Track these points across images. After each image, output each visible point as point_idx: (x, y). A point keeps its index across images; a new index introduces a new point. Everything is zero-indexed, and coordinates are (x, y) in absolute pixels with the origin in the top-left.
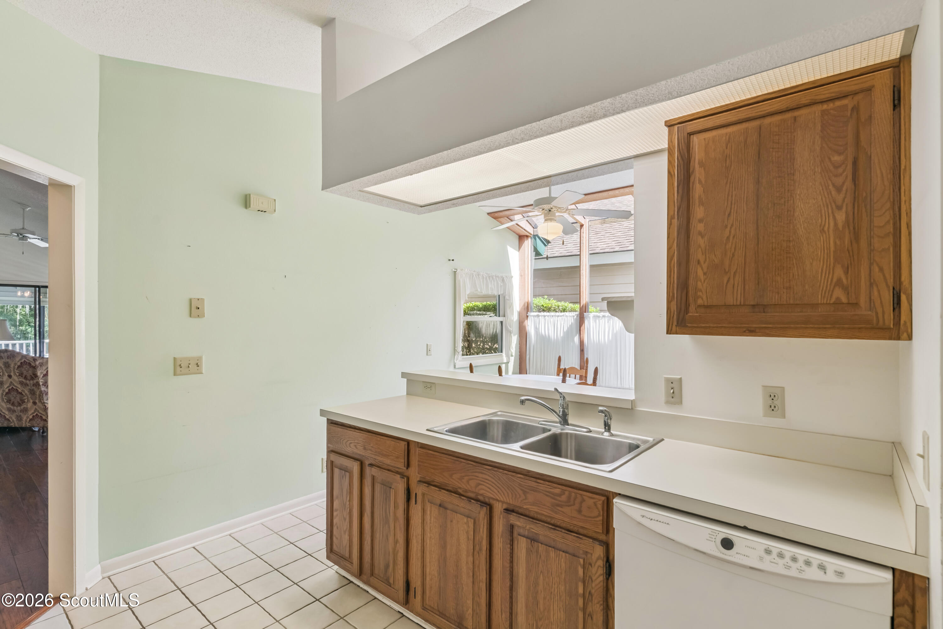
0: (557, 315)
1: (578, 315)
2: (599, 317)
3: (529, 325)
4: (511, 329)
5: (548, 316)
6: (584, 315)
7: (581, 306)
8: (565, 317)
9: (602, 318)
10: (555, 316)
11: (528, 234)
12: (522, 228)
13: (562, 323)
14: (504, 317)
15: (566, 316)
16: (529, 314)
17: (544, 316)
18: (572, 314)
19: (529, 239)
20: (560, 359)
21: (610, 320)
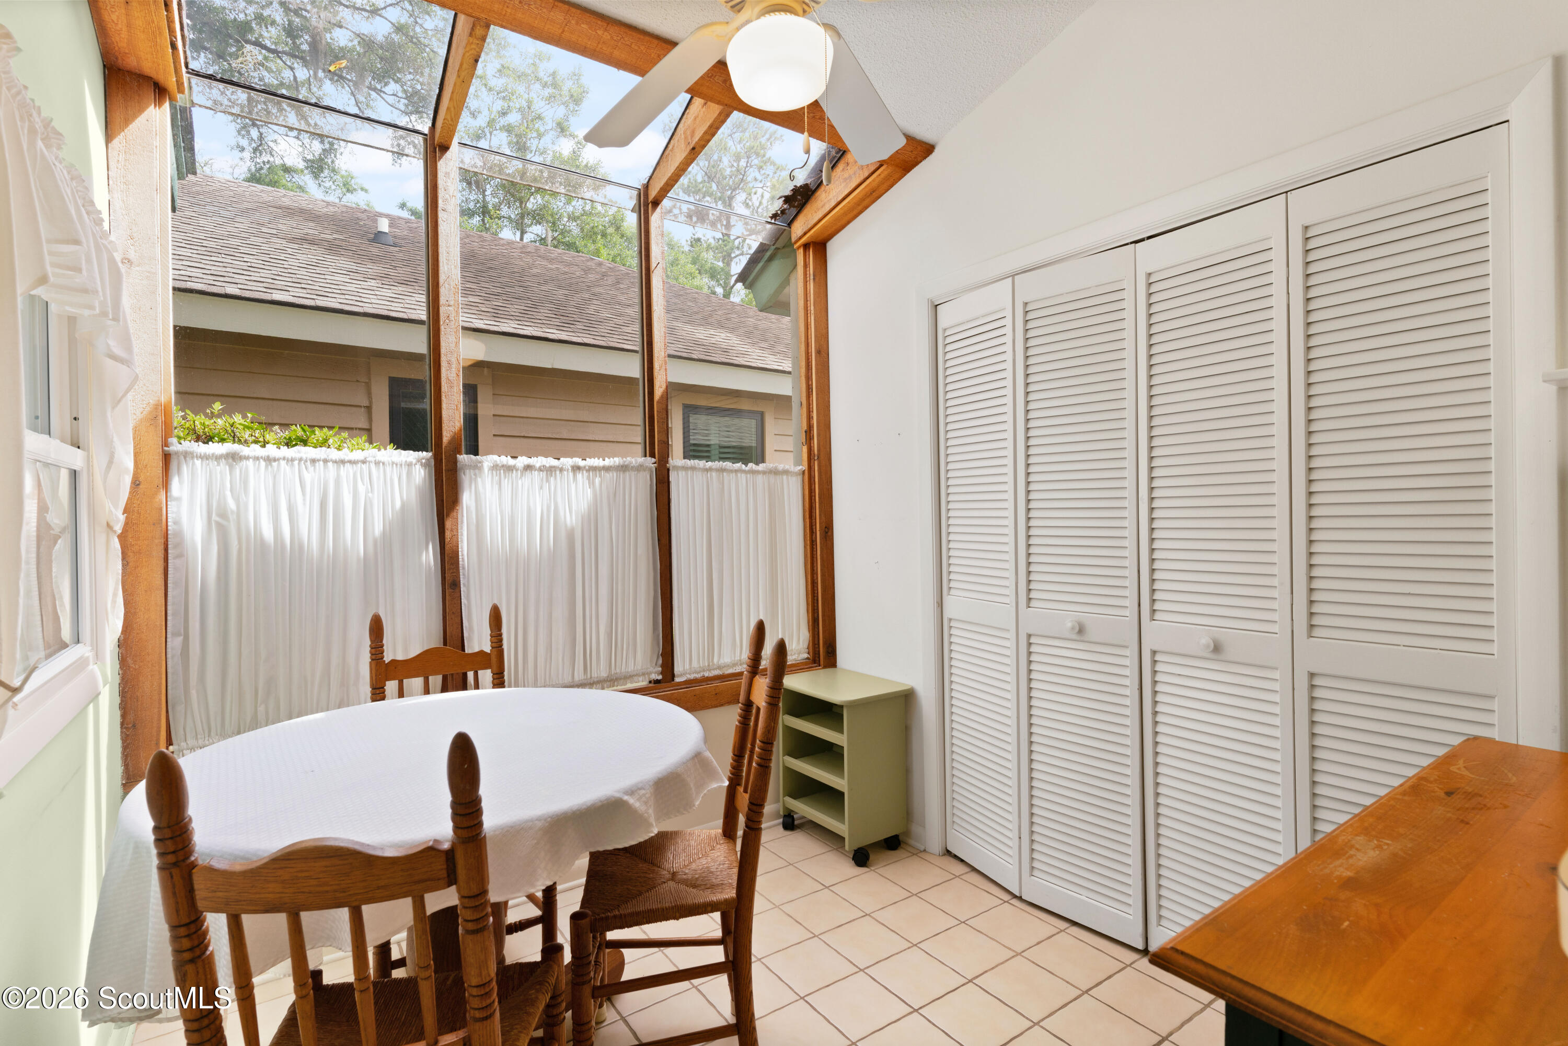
1: (428, 460)
4: (120, 516)
6: (455, 461)
11: (171, 81)
14: (81, 446)
16: (179, 445)
19: (168, 112)
20: (377, 629)
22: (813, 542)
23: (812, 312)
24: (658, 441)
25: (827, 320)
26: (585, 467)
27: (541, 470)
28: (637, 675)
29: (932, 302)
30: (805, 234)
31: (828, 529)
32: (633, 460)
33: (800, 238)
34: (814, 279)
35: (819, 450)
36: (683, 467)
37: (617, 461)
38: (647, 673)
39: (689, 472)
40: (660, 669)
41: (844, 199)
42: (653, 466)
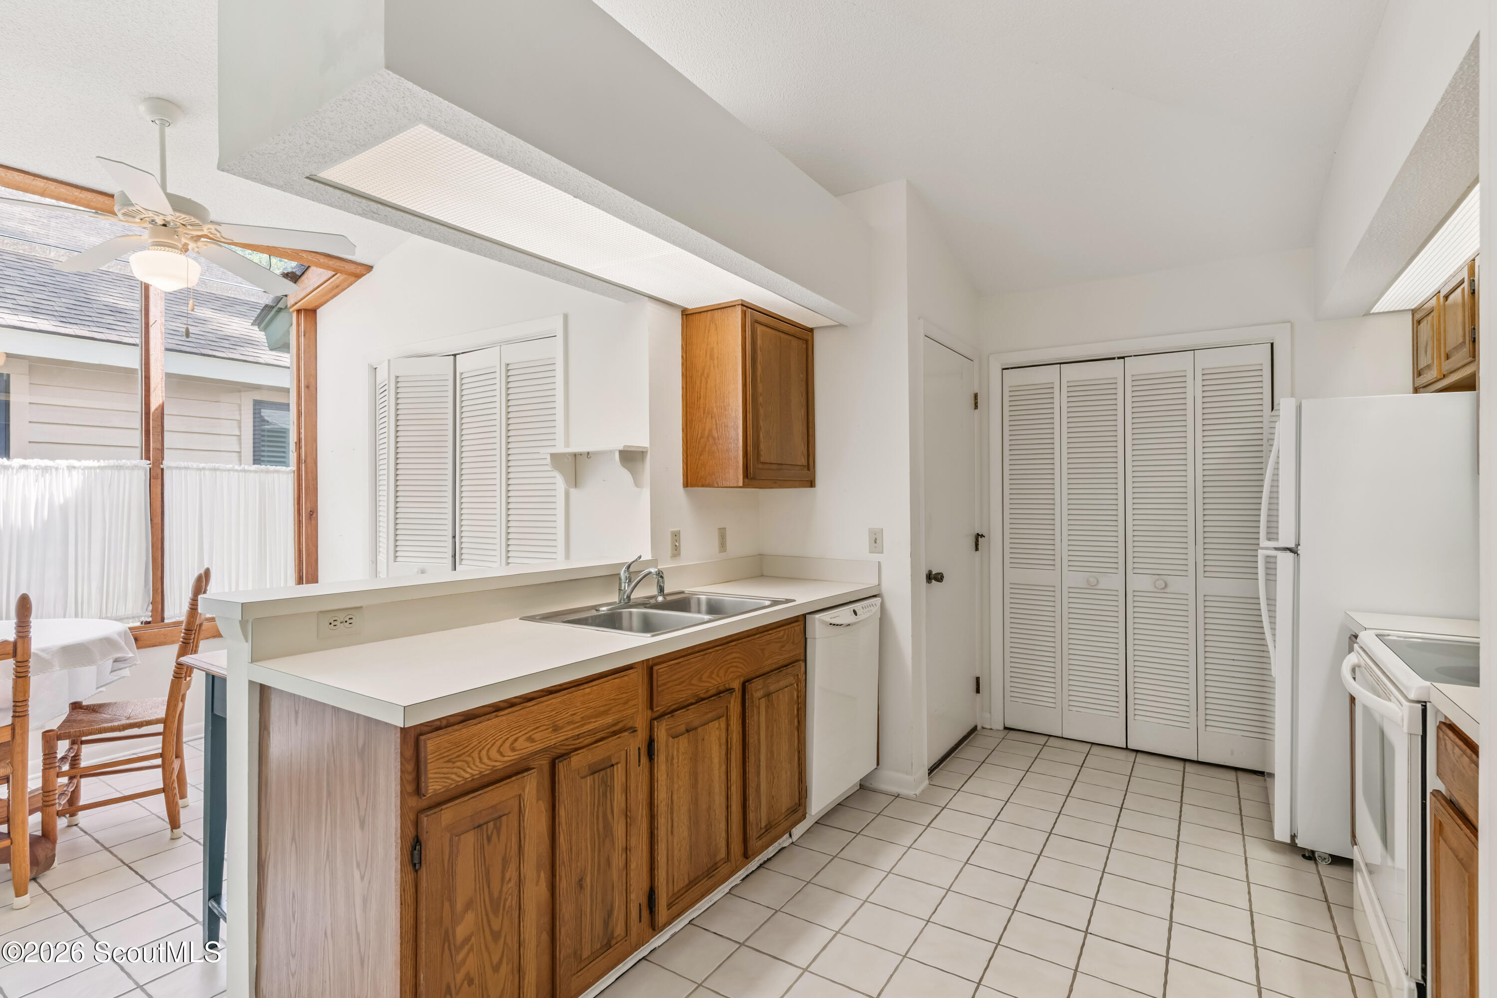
22: (300, 522)
23: (303, 358)
24: (153, 449)
25: (316, 364)
26: (80, 467)
28: (127, 618)
29: (372, 366)
30: (296, 303)
31: (313, 512)
32: (128, 462)
33: (293, 305)
34: (304, 335)
35: (306, 456)
36: (177, 467)
37: (112, 462)
38: (137, 617)
39: (183, 471)
40: (150, 614)
41: (318, 287)
42: (148, 467)
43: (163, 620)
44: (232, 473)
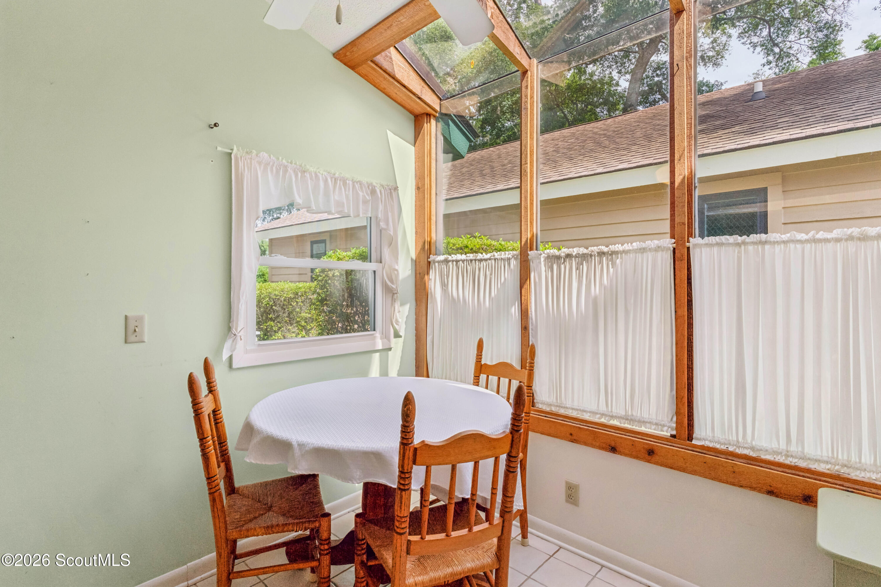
0: (478, 258)
1: (517, 256)
2: (558, 257)
3: (431, 279)
4: (394, 286)
5: (463, 261)
6: (528, 255)
7: (524, 240)
8: (493, 262)
9: (564, 260)
10: (475, 260)
11: (429, 110)
12: (414, 94)
13: (488, 273)
14: (381, 262)
15: (495, 259)
16: (432, 257)
17: (457, 261)
18: (507, 256)
19: (433, 122)
20: (480, 345)
21: (582, 264)
24: (676, 224)
26: (608, 252)
27: (577, 257)
28: (650, 423)
38: (661, 425)
39: (716, 249)
40: (675, 425)
42: (671, 247)
43: (690, 438)
44: (792, 246)
